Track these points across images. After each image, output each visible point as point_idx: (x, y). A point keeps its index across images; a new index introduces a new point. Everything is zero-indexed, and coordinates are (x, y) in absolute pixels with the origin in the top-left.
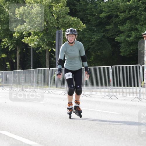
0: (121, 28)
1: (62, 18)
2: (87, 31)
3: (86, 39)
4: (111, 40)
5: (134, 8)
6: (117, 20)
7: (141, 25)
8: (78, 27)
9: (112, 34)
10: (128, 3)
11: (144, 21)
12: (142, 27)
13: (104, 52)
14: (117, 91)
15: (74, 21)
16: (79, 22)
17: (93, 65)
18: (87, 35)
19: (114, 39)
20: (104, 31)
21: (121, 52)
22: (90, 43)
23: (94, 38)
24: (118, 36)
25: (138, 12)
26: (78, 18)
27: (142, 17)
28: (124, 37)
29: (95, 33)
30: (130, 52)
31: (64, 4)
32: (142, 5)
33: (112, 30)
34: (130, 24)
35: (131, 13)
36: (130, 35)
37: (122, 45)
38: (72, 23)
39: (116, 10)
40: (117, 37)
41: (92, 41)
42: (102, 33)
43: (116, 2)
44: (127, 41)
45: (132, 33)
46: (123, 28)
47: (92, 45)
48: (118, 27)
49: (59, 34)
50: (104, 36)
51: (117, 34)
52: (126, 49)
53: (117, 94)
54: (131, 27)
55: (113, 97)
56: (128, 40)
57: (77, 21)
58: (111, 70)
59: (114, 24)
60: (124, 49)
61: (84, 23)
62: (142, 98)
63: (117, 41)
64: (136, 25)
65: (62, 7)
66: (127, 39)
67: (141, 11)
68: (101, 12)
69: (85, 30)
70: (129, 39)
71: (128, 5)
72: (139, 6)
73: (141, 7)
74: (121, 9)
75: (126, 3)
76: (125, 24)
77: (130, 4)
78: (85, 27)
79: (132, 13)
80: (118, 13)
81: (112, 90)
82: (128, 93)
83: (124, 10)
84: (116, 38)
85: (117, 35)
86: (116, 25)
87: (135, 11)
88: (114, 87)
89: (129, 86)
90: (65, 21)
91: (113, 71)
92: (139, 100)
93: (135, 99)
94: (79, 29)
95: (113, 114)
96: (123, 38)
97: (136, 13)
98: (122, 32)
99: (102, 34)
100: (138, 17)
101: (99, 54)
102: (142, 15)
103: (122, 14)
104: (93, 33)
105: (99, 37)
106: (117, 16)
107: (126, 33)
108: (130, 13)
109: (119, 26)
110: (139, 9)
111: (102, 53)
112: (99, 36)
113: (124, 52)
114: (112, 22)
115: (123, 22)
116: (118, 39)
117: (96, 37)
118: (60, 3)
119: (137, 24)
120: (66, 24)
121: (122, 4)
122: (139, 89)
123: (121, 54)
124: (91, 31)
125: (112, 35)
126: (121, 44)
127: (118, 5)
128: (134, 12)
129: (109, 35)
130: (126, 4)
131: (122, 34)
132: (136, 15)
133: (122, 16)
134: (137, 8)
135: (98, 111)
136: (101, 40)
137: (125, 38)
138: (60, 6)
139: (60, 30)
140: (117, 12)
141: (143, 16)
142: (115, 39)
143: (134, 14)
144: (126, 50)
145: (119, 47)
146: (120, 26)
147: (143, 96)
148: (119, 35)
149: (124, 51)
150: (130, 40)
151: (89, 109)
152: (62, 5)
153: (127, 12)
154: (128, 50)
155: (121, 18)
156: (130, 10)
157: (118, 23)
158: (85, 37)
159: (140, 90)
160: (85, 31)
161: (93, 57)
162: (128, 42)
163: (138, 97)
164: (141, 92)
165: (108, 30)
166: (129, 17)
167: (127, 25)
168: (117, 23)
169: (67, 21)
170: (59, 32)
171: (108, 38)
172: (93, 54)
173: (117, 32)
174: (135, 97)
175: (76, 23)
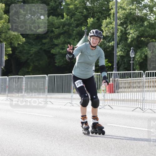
0: (56, 42)
1: (4, 33)
2: (26, 44)
3: (25, 51)
4: (47, 52)
5: (67, 24)
6: (53, 34)
7: (73, 39)
8: (18, 41)
9: (48, 47)
10: (62, 20)
11: (75, 36)
12: (74, 40)
13: (41, 62)
14: (52, 96)
15: (15, 35)
16: (19, 37)
17: (31, 74)
18: (26, 48)
19: (50, 51)
20: (41, 45)
21: (56, 63)
22: (29, 55)
23: (33, 51)
24: (54, 49)
25: (71, 28)
26: (18, 33)
27: (73, 32)
28: (59, 49)
29: (33, 46)
30: (64, 63)
31: (6, 21)
32: (74, 22)
33: (48, 44)
34: (64, 38)
35: (64, 29)
36: (63, 47)
37: (57, 57)
38: (13, 37)
39: (52, 26)
40: (52, 49)
41: (30, 53)
42: (39, 46)
43: (52, 19)
45: (65, 46)
46: (57, 42)
47: (31, 56)
48: (53, 41)
49: (1, 47)
50: (41, 49)
51: (53, 47)
52: (61, 60)
53: (52, 99)
54: (64, 41)
55: (49, 103)
57: (17, 35)
58: (47, 79)
59: (50, 38)
60: (59, 60)
61: (23, 37)
62: (74, 103)
63: (53, 53)
64: (69, 39)
65: (4, 23)
66: (61, 51)
67: (73, 27)
69: (24, 43)
70: (62, 51)
71: (62, 22)
72: (71, 23)
73: (73, 24)
74: (56, 26)
75: (60, 20)
76: (60, 38)
77: (64, 21)
78: (25, 41)
79: (66, 29)
80: (54, 29)
81: (48, 96)
82: (61, 98)
83: (59, 26)
84: (51, 50)
85: (53, 48)
86: (51, 39)
87: (68, 27)
88: (49, 94)
89: (62, 93)
90: (7, 35)
91: (49, 80)
92: (71, 105)
93: (67, 104)
94: (19, 43)
95: (48, 117)
97: (69, 29)
98: (57, 45)
99: (40, 47)
100: (71, 32)
101: (37, 64)
102: (74, 30)
103: (57, 30)
104: (32, 45)
105: (37, 50)
106: (52, 31)
107: (61, 46)
108: (63, 29)
109: (54, 40)
110: (71, 25)
111: (40, 63)
112: (36, 49)
113: (59, 62)
114: (48, 36)
115: (58, 37)
116: (53, 51)
117: (34, 50)
118: (3, 19)
119: (70, 39)
120: (8, 38)
121: (57, 21)
122: (71, 95)
123: (56, 64)
124: (29, 44)
125: (49, 48)
126: (56, 56)
127: (54, 22)
128: (67, 28)
129: (46, 47)
131: (57, 47)
132: (69, 31)
133: (57, 31)
134: (70, 25)
135: (35, 115)
136: (39, 53)
138: (2, 22)
139: (2, 44)
140: (52, 28)
141: (75, 32)
142: (51, 51)
143: (67, 30)
144: (61, 61)
145: (55, 58)
146: (55, 39)
147: (74, 102)
148: (54, 48)
150: (64, 52)
151: (27, 113)
152: (4, 22)
153: (61, 28)
154: (62, 61)
155: (56, 33)
156: (64, 26)
157: (54, 38)
158: (24, 50)
159: (72, 96)
161: (31, 67)
162: (62, 54)
163: (70, 102)
164: (73, 97)
165: (44, 44)
166: (63, 32)
167: (62, 39)
168: (52, 37)
169: (9, 36)
170: (1, 45)
171: (45, 50)
172: (32, 64)
173: (52, 45)
174: (68, 102)
175: (16, 37)
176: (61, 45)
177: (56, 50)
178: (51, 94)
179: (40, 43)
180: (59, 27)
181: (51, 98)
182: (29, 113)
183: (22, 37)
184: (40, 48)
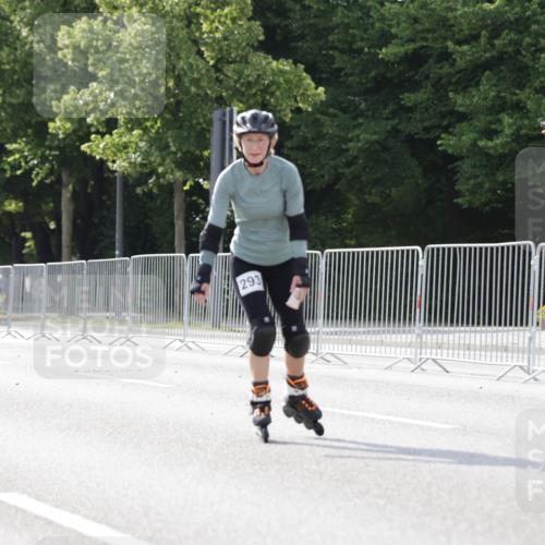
0: (460, 101)
1: (234, 62)
2: (331, 110)
3: (325, 143)
4: (422, 146)
5: (511, 23)
6: (446, 69)
7: (537, 91)
8: (295, 98)
9: (426, 124)
10: (487, 6)
12: (540, 96)
13: (394, 192)
14: (445, 340)
15: (282, 72)
16: (301, 79)
17: (353, 243)
18: (330, 128)
19: (432, 144)
20: (394, 114)
21: (458, 194)
22: (343, 160)
23: (358, 141)
24: (450, 133)
25: (528, 40)
26: (295, 63)
27: (539, 59)
28: (472, 135)
29: (360, 121)
30: (495, 193)
31: (242, 10)
32: (543, 14)
33: (427, 110)
34: (495, 85)
35: (497, 42)
36: (493, 126)
37: (466, 167)
38: (273, 83)
39: (443, 32)
40: (443, 136)
41: (348, 150)
42: (387, 119)
44: (482, 152)
45: (500, 121)
46: (468, 102)
47: (349, 164)
48: (449, 98)
49: (224, 123)
50: (395, 131)
51: (445, 123)
52: (479, 180)
53: (445, 351)
54: (498, 97)
55: (429, 366)
56: (486, 147)
57: (291, 73)
58: (422, 263)
59: (432, 86)
60: (472, 182)
61: (318, 83)
62: (540, 369)
63: (445, 152)
64: (518, 91)
65: (234, 20)
66: (481, 143)
67: (537, 35)
68: (386, 38)
69: (322, 108)
70: (490, 144)
71: (487, 13)
72: (528, 18)
73: (537, 22)
74: (462, 30)
75: (479, 5)
76: (477, 84)
77: (497, 9)
78: (323, 97)
79: (505, 46)
80: (450, 44)
81: (424, 336)
82: (484, 348)
83: (474, 32)
84: (439, 138)
85: (446, 129)
86: (440, 88)
87: (513, 35)
88: (432, 328)
89: (490, 324)
90: (246, 72)
91: (430, 267)
92: (528, 377)
93: (511, 374)
94: (300, 105)
95: (429, 428)
96: (467, 139)
97: (517, 43)
98: (463, 117)
99: (389, 125)
100: (527, 59)
101: (373, 198)
103: (465, 47)
104: (355, 118)
105: (375, 137)
106: (446, 56)
107: (480, 122)
108: (493, 46)
109: (451, 94)
110: (528, 27)
111: (389, 196)
112: (375, 133)
113: (473, 192)
114: (427, 77)
115: (469, 78)
116: (446, 143)
117: (364, 136)
118: (228, 4)
119: (521, 87)
120: (249, 85)
121: (466, 9)
122: (528, 335)
123: (460, 200)
124: (345, 110)
125: (427, 129)
126: (459, 163)
127: (450, 15)
128: (511, 42)
129: (414, 127)
130: (481, 8)
131: (465, 124)
132: (519, 52)
133: (464, 54)
134: (521, 25)
135: (373, 419)
136: (385, 149)
137: (475, 140)
138: (226, 16)
139: (228, 109)
140: (446, 39)
141: (544, 56)
142: (439, 142)
143: (510, 49)
144: (480, 185)
145: (455, 172)
146: (456, 92)
147: (542, 363)
148: (451, 130)
149: (470, 189)
150: (494, 148)
151: (336, 410)
152: (235, 14)
153: (483, 40)
154: (487, 186)
155: (460, 63)
156: (495, 33)
157: (450, 83)
158: (321, 136)
159: (530, 339)
160: (323, 113)
161: (351, 211)
162: (488, 154)
163: (525, 364)
164: (537, 345)
165: (410, 110)
166: (493, 57)
167: (486, 90)
168: (443, 81)
169: (255, 74)
170: (224, 115)
171: (411, 140)
172: (353, 198)
173: (443, 116)
174: (513, 364)
175: (287, 81)
176: (482, 117)
177: (460, 139)
178: (438, 328)
179: (391, 107)
180: (473, 38)
181: (440, 346)
182: (346, 412)
183: (313, 80)
184: (389, 128)
